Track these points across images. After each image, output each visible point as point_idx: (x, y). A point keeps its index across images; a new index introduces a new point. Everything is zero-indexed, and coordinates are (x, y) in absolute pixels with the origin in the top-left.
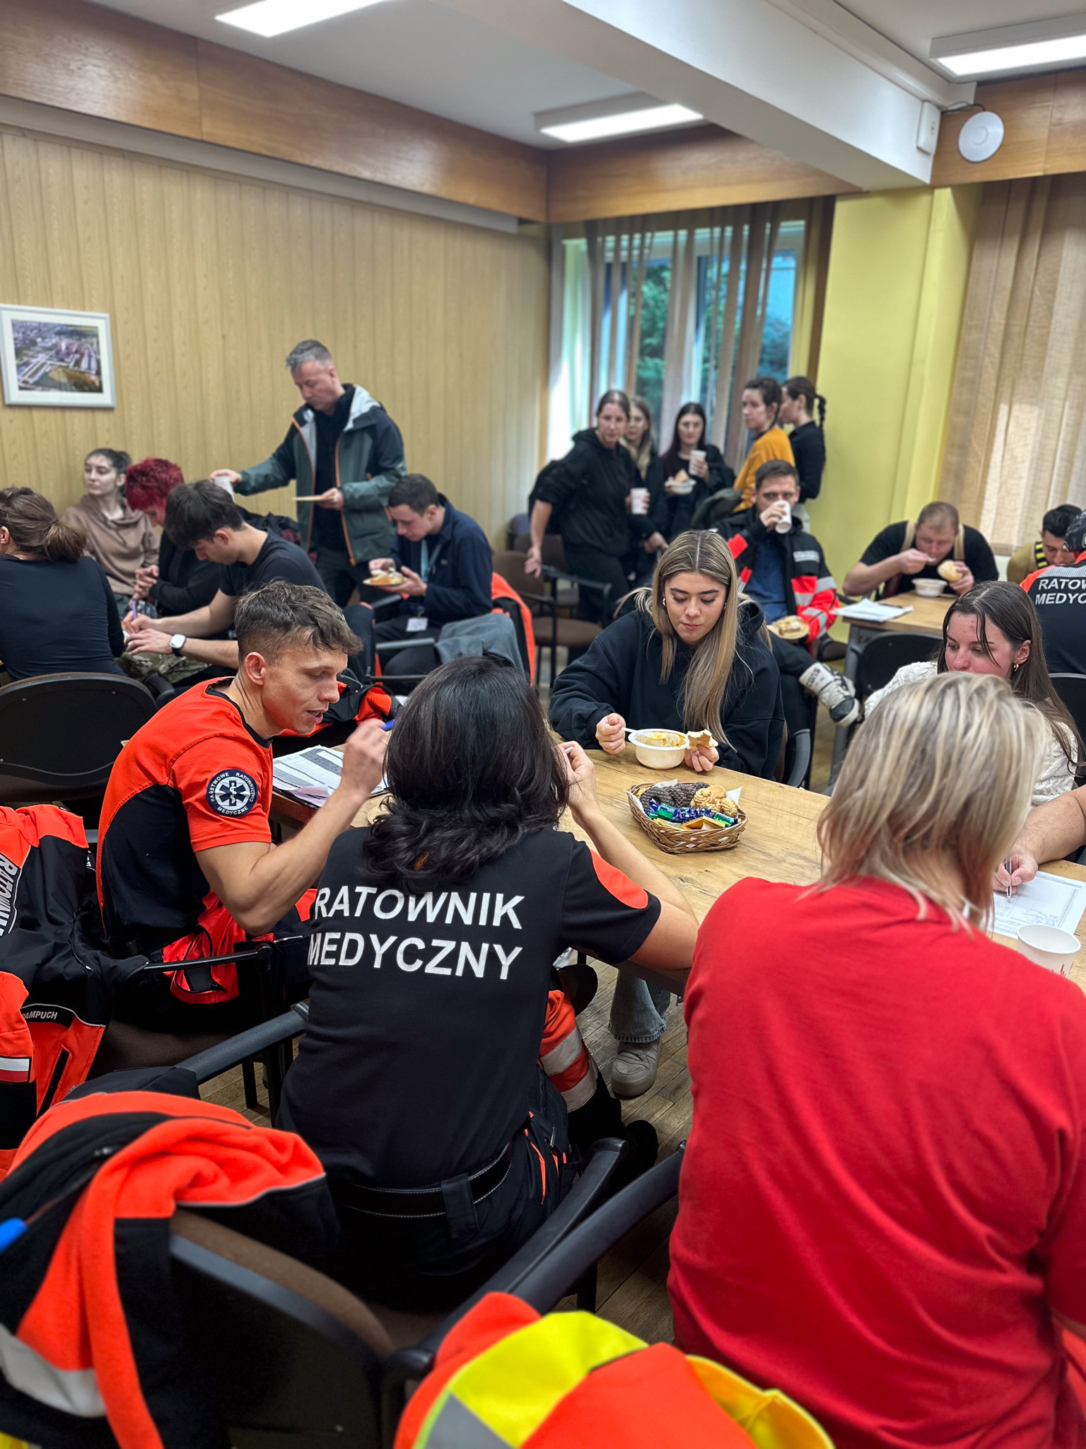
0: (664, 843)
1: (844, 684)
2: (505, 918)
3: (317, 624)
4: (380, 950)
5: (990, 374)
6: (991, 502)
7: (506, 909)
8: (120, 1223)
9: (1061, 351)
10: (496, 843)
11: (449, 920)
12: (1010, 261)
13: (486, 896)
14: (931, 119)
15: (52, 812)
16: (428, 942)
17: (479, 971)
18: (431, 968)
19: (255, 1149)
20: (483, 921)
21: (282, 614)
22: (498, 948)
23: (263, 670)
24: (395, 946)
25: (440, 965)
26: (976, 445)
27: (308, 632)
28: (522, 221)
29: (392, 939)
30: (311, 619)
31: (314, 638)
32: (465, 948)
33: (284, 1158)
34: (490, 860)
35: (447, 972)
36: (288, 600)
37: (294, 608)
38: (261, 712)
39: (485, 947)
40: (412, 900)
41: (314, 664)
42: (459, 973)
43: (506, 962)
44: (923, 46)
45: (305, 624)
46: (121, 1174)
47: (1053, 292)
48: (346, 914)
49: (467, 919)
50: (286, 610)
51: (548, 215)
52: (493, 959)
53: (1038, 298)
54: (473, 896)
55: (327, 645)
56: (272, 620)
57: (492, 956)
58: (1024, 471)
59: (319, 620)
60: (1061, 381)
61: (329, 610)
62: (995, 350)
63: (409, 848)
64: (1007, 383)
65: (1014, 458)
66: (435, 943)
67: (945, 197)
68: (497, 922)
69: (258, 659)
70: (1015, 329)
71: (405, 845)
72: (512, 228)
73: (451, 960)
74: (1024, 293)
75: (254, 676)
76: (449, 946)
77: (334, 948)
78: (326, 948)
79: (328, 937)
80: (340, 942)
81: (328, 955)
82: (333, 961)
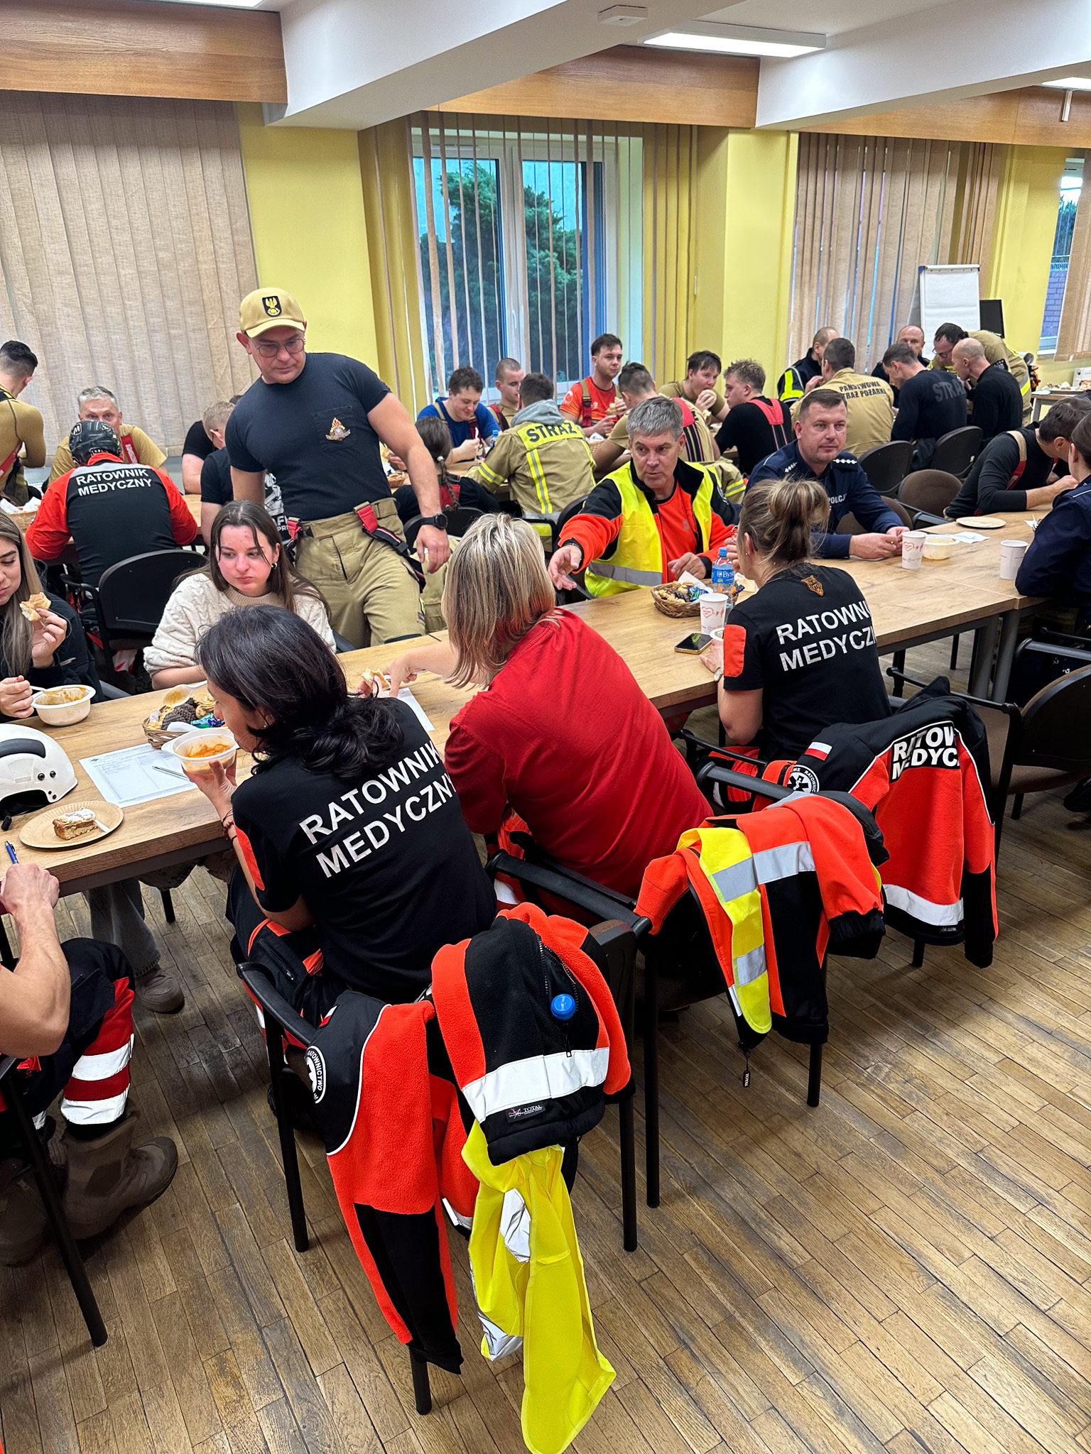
13: (422, 750)
16: (418, 795)
24: (403, 812)
39: (443, 778)
40: (386, 780)
48: (350, 817)
49: (424, 769)
77: (362, 843)
78: (352, 850)
79: (347, 842)
80: (364, 837)
81: (358, 852)
82: (369, 852)
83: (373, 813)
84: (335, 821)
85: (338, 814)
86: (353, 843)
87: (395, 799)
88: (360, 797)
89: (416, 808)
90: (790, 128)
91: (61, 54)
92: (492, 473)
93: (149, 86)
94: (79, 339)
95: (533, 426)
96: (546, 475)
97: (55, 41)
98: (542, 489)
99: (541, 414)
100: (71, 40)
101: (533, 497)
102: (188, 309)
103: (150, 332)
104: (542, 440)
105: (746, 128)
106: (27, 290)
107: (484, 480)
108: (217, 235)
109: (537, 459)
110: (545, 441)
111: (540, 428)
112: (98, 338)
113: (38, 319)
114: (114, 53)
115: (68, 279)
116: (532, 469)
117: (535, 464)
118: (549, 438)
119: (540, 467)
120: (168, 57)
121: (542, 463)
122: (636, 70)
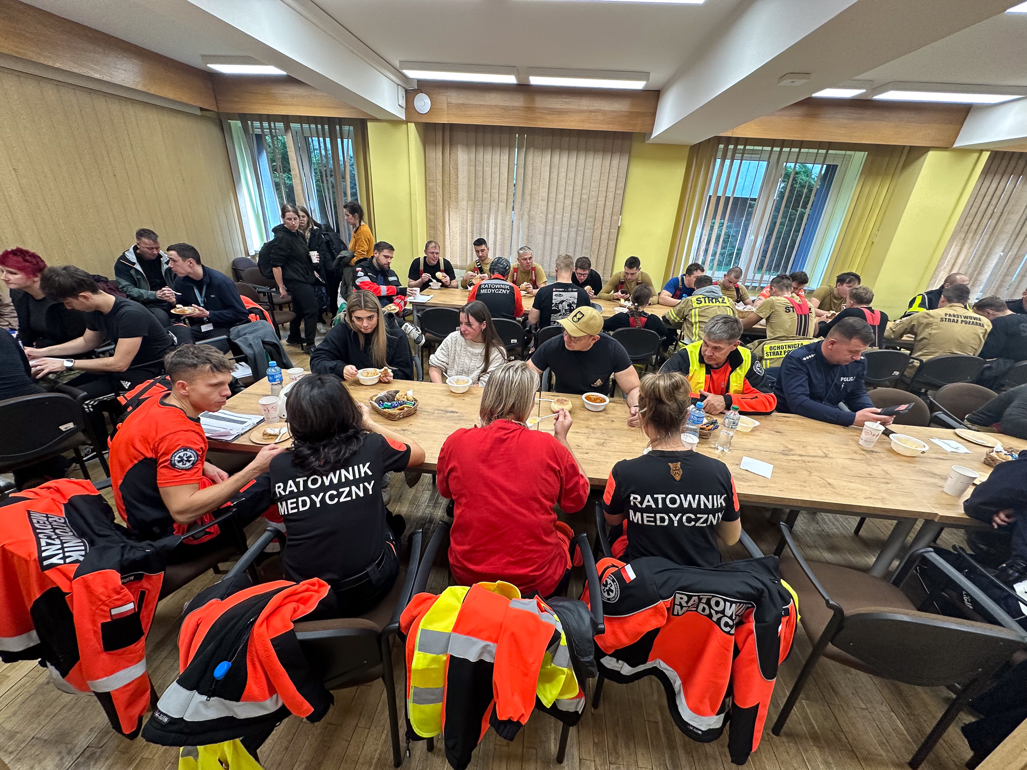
0: (391, 418)
1: (417, 329)
2: (365, 472)
3: (211, 362)
4: (317, 500)
5: (440, 199)
6: (448, 249)
7: (365, 469)
8: (272, 640)
9: (463, 192)
10: (354, 447)
11: (343, 480)
12: (440, 155)
13: (356, 467)
14: (402, 93)
15: (66, 483)
16: (337, 491)
17: (361, 494)
18: (342, 500)
19: (307, 590)
20: (357, 476)
21: (191, 360)
22: (366, 484)
23: (187, 388)
24: (324, 496)
25: (345, 498)
26: (440, 227)
27: (208, 367)
28: (202, 109)
29: (321, 495)
30: (208, 360)
31: (212, 369)
32: (354, 488)
33: (316, 588)
34: (354, 454)
35: (349, 499)
36: (193, 353)
37: (197, 357)
38: (191, 407)
39: (361, 485)
40: (324, 478)
41: (214, 381)
42: (354, 497)
43: (370, 488)
44: (397, 64)
45: (205, 363)
46: (265, 625)
47: (457, 169)
48: (296, 490)
49: (351, 477)
50: (193, 358)
51: (218, 108)
52: (365, 488)
53: (452, 171)
54: (350, 469)
55: (219, 371)
56: (186, 364)
57: (365, 487)
58: (458, 236)
59: (213, 361)
60: (465, 203)
61: (217, 354)
62: (440, 190)
63: (317, 459)
64: (447, 203)
65: (453, 232)
66: (341, 490)
67: (412, 126)
68: (363, 475)
69: (183, 384)
70: (446, 182)
71: (314, 459)
72: (199, 113)
73: (349, 494)
74: (447, 168)
75: (183, 392)
76: (347, 489)
77: (295, 505)
78: (290, 507)
79: (289, 502)
80: (297, 502)
81: (292, 509)
82: (296, 510)
83: (307, 492)
84: (288, 489)
85: (291, 487)
86: (292, 503)
87: (323, 489)
88: (305, 482)
89: (332, 497)
90: (984, 148)
91: (560, 112)
92: (675, 316)
93: (594, 125)
94: (543, 226)
95: (701, 296)
96: (700, 322)
97: (560, 107)
98: (696, 328)
99: (707, 292)
100: (565, 107)
101: (691, 331)
102: (588, 220)
103: (570, 226)
104: (703, 304)
105: (946, 147)
106: (528, 206)
107: (670, 317)
108: (609, 189)
109: (697, 314)
110: (705, 305)
111: (705, 298)
112: (549, 227)
113: (529, 217)
114: (581, 112)
115: (545, 203)
116: (693, 317)
117: (695, 315)
118: (707, 304)
119: (697, 317)
120: (604, 113)
121: (699, 315)
122: (868, 113)
